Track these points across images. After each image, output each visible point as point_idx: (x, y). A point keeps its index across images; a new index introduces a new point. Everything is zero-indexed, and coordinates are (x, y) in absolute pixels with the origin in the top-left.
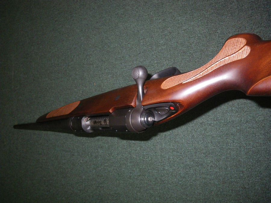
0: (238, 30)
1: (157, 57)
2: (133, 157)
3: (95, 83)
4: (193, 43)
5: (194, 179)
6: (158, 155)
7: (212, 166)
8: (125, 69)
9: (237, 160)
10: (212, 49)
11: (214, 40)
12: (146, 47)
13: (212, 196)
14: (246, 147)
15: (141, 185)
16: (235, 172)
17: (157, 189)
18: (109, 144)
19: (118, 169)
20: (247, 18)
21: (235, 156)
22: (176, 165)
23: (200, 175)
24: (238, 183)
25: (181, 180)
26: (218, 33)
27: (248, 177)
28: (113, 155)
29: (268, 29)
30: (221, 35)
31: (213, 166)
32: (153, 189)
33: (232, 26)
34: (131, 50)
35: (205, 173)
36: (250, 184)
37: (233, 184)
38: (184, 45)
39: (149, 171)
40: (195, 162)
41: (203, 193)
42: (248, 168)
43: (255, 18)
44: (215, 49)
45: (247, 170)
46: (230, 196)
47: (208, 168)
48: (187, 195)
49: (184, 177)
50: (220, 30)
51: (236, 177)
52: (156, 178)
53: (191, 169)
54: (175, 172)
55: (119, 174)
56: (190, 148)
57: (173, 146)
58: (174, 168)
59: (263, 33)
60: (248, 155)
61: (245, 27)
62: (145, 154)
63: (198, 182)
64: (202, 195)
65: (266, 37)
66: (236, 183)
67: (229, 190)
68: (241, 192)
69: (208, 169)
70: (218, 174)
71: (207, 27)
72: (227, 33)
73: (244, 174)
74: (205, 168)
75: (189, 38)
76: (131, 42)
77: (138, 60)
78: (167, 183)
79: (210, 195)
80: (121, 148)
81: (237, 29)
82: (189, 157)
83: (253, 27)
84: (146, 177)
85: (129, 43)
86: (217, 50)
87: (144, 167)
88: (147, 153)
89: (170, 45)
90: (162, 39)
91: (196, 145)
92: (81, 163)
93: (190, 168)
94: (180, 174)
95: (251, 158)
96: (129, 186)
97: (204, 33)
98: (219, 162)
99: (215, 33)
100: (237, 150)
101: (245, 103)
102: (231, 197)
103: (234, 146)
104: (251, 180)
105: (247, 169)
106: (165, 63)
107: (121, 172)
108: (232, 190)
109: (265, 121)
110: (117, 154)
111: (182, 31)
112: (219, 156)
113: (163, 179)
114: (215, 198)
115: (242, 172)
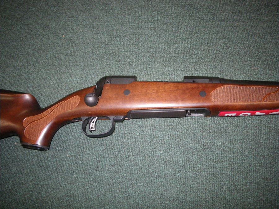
1: (158, 14)
3: (63, 36)
4: (204, 5)
5: (198, 169)
6: (147, 135)
7: (224, 150)
8: (112, 23)
9: (256, 142)
10: (226, 14)
11: (229, 6)
15: (114, 181)
16: (254, 157)
19: (78, 156)
21: (254, 137)
22: (172, 149)
23: (207, 162)
24: (257, 172)
25: (179, 170)
27: (270, 163)
31: (226, 150)
32: (133, 186)
35: (214, 160)
36: (273, 173)
37: (251, 173)
38: (193, 6)
39: (130, 158)
41: (211, 189)
42: (270, 152)
44: (229, 14)
45: (269, 154)
46: (248, 190)
47: (218, 153)
48: (186, 193)
49: (184, 166)
51: (255, 164)
52: (140, 170)
54: (171, 159)
55: (78, 164)
57: (170, 121)
58: (170, 153)
60: (269, 135)
62: (126, 132)
63: (203, 173)
66: (255, 172)
67: (246, 183)
69: (218, 154)
70: (232, 160)
73: (265, 160)
74: (214, 152)
78: (157, 176)
79: (221, 192)
82: (192, 137)
86: (232, 16)
87: (122, 152)
88: (129, 132)
89: (176, 4)
91: (203, 121)
93: (193, 153)
94: (178, 161)
95: (273, 139)
96: (92, 183)
98: (233, 144)
100: (256, 129)
101: (264, 73)
102: (249, 192)
104: (274, 168)
105: (268, 153)
106: (168, 21)
107: (82, 160)
108: (250, 183)
112: (234, 136)
113: (151, 170)
114: (227, 196)
115: (263, 157)
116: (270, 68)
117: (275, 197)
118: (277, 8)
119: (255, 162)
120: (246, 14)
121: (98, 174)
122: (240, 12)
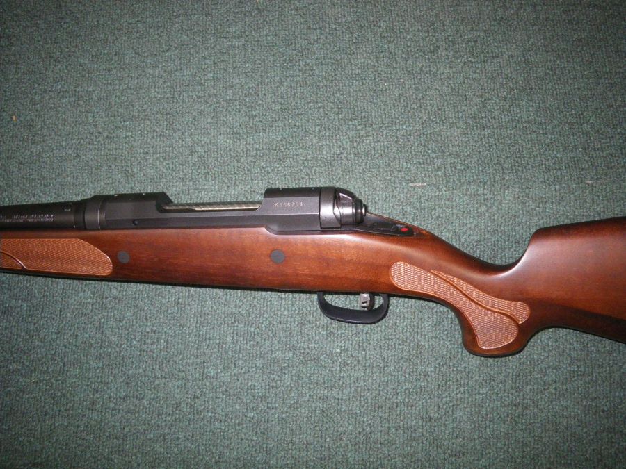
0: (426, 28)
1: (215, 63)
2: (110, 342)
3: (14, 117)
4: (317, 41)
5: (292, 402)
6: (190, 334)
7: (345, 363)
9: (412, 344)
10: (363, 60)
11: (370, 43)
12: (188, 36)
13: (341, 450)
14: (435, 310)
15: (126, 430)
16: (407, 376)
17: (178, 438)
18: (35, 302)
19: (53, 380)
20: (447, 5)
21: (408, 334)
22: (241, 362)
23: (310, 389)
24: (412, 407)
25: (255, 405)
26: (380, 27)
27: (439, 388)
28: (42, 334)
29: (492, 38)
30: (387, 32)
31: (349, 362)
32: (164, 440)
33: (414, 19)
34: (144, 40)
35: (324, 383)
36: (443, 408)
37: (399, 409)
38: (292, 44)
39: (157, 382)
40: (297, 352)
41: (318, 441)
42: (439, 364)
43: (467, 10)
44: (369, 62)
45: (438, 369)
46: (391, 443)
47: (334, 369)
48: (268, 452)
49: (264, 398)
50: (385, 21)
51: (408, 390)
52: (177, 405)
53: (286, 372)
54: (239, 383)
55: (54, 398)
56: (286, 313)
57: (236, 305)
58: (236, 371)
59: (481, 44)
60: (440, 329)
61: (444, 26)
62: (148, 330)
63: (303, 411)
64: (312, 447)
65: (488, 53)
66: (408, 407)
67: (389, 428)
68: (421, 431)
69: (332, 371)
70: (362, 384)
71: (355, 9)
72: (401, 32)
73: (428, 382)
74: (325, 367)
75: (309, 28)
76: (147, 17)
77: (160, 66)
78: (211, 417)
79: (337, 447)
80: (73, 312)
81: (424, 27)
82: (280, 338)
83: (461, 28)
84: (146, 402)
85: (139, 19)
86: (374, 66)
87: (141, 371)
88: (155, 329)
89: (256, 39)
90: (236, 22)
91: (304, 303)
93: (282, 369)
94: (252, 388)
95: (447, 337)
96: (83, 435)
97: (345, 22)
98: (364, 350)
99: (374, 26)
100: (412, 317)
101: (435, 196)
102: (394, 446)
103: (406, 305)
104: (446, 397)
105: (435, 367)
106: (236, 81)
107: (63, 389)
108: (397, 428)
109: (482, 243)
110: (57, 333)
111: (292, 10)
112: (367, 333)
113: (198, 405)
114: (350, 455)
115: (425, 376)
116: (450, 184)
117: (445, 453)
118: (472, 47)
119: (408, 386)
120: (406, 59)
121: (96, 416)
122: (392, 57)
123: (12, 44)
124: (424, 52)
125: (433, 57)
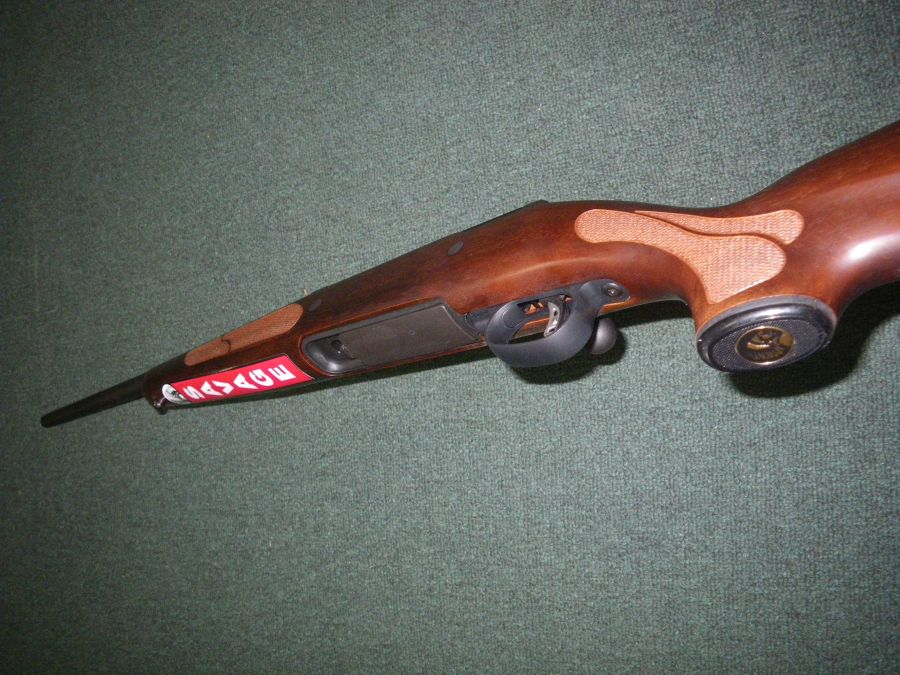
0: (759, 108)
1: (503, 200)
2: (438, 528)
4: (618, 152)
5: (634, 592)
6: (519, 518)
7: (689, 549)
9: (769, 527)
10: (679, 170)
11: (686, 144)
12: (467, 169)
13: (693, 645)
14: (796, 486)
15: (466, 617)
16: (765, 564)
17: (519, 627)
18: (359, 487)
19: (389, 566)
20: (787, 67)
21: (764, 515)
22: (575, 547)
23: (653, 577)
24: (773, 599)
25: (594, 594)
26: (697, 118)
27: (805, 579)
28: (372, 520)
29: (856, 105)
30: (707, 123)
31: (694, 548)
32: (504, 628)
33: (742, 97)
34: (420, 181)
35: (668, 571)
36: (812, 603)
37: (758, 602)
38: (588, 161)
39: (490, 569)
40: (635, 536)
41: (666, 634)
42: (804, 551)
43: (816, 69)
44: (688, 170)
45: (803, 557)
46: (751, 640)
47: (678, 555)
48: (613, 643)
49: (602, 587)
50: (703, 108)
51: (768, 580)
52: (513, 593)
53: (625, 557)
54: (574, 570)
55: (393, 584)
56: (619, 493)
57: (563, 487)
58: (571, 557)
59: (840, 117)
60: (803, 509)
61: (784, 99)
62: (474, 514)
64: (660, 641)
65: (851, 129)
66: (769, 599)
67: (747, 623)
68: (786, 628)
69: (676, 558)
70: (711, 572)
71: (662, 99)
72: (725, 120)
73: (792, 572)
74: (668, 553)
75: (606, 135)
76: (418, 153)
78: (549, 606)
79: (688, 642)
80: (398, 498)
81: (757, 106)
82: (615, 521)
83: (810, 98)
84: (482, 590)
85: (410, 156)
86: (695, 175)
87: (472, 557)
88: (481, 513)
89: (545, 161)
90: (519, 142)
91: (638, 481)
92: (269, 550)
93: (620, 556)
94: (589, 575)
95: (814, 518)
96: (426, 620)
97: (651, 119)
98: (711, 534)
99: (689, 118)
100: (768, 495)
102: (754, 644)
103: (759, 481)
104: (816, 590)
105: (800, 555)
107: (400, 575)
108: (756, 623)
109: (855, 399)
110: (386, 519)
111: (583, 114)
112: (713, 514)
113: (535, 592)
114: (703, 651)
115: (787, 565)
117: (818, 655)
119: (767, 575)
120: (735, 159)
121: (434, 602)
122: (718, 158)
123: (288, 208)
124: (759, 144)
125: (773, 149)
